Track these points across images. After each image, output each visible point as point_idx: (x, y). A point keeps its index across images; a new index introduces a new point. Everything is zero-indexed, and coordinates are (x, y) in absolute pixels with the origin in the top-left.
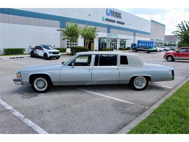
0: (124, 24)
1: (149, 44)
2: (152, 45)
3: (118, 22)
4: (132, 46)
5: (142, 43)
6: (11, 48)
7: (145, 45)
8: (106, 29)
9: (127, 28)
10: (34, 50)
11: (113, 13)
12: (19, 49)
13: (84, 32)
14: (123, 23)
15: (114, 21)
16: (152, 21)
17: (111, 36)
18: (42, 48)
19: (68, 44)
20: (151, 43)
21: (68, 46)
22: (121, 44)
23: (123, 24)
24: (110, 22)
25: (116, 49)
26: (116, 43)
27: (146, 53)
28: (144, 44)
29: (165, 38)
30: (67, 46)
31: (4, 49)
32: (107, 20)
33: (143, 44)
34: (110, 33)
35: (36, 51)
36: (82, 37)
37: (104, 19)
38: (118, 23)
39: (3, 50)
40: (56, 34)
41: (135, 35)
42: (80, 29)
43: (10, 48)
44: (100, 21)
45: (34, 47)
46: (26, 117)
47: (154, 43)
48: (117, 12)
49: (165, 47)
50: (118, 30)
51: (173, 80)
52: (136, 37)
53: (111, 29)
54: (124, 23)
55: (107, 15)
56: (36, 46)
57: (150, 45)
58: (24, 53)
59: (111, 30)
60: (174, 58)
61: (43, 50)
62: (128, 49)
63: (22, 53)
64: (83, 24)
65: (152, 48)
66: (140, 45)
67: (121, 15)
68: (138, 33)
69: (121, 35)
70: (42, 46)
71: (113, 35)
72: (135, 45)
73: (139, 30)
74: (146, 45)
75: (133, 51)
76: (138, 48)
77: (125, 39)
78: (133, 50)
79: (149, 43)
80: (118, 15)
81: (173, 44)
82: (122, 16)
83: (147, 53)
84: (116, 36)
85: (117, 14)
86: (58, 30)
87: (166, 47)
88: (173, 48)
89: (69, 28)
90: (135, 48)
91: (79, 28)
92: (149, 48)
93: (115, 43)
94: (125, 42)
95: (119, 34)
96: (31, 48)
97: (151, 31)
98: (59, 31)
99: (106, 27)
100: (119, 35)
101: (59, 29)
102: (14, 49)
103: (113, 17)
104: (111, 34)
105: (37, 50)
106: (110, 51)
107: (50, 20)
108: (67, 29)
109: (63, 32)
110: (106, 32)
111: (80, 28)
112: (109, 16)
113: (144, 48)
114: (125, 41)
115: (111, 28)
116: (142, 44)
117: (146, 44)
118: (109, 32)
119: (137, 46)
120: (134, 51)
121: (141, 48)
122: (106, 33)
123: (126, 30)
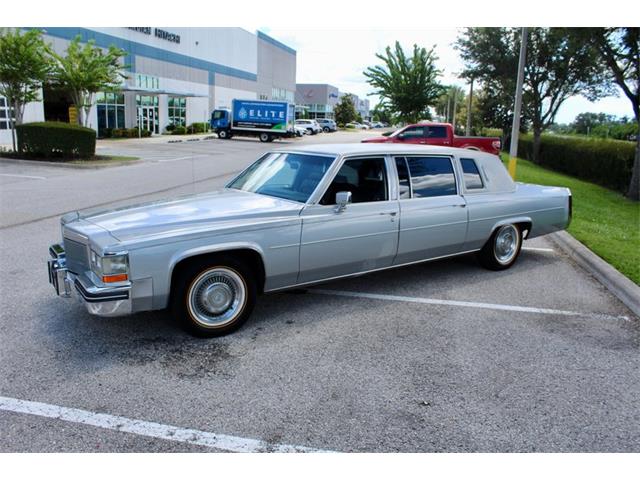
0: (178, 42)
1: (273, 113)
2: (281, 114)
4: (214, 119)
5: (248, 108)
7: (259, 115)
9: (188, 54)
14: (174, 36)
15: (147, 30)
16: (261, 35)
17: (137, 82)
20: (278, 110)
22: (171, 113)
23: (176, 39)
24: (132, 32)
25: (157, 132)
26: (157, 110)
27: (262, 141)
28: (256, 114)
29: (295, 93)
33: (251, 112)
34: (134, 72)
38: (159, 36)
41: (212, 82)
47: (288, 108)
49: (308, 123)
50: (160, 61)
52: (216, 87)
53: (137, 57)
54: (178, 37)
57: (277, 115)
59: (139, 59)
62: (196, 129)
65: (283, 127)
66: (242, 114)
68: (221, 75)
69: (170, 80)
71: (143, 79)
72: (223, 114)
73: (226, 65)
74: (263, 115)
75: (216, 135)
76: (236, 124)
77: (184, 96)
78: (218, 132)
79: (273, 109)
81: (316, 111)
83: (267, 141)
84: (155, 85)
88: (326, 124)
90: (226, 125)
92: (273, 125)
93: (153, 108)
94: (184, 105)
95: (164, 76)
97: (259, 70)
100: (166, 79)
104: (137, 75)
106: (142, 136)
113: (257, 127)
114: (182, 101)
115: (135, 53)
116: (248, 112)
117: (263, 113)
119: (231, 120)
120: (220, 137)
121: (246, 126)
123: (186, 65)
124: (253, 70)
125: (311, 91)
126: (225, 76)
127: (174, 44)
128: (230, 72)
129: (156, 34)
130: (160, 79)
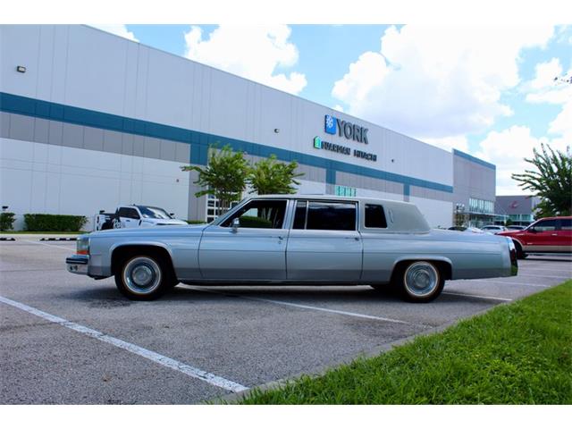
0: (374, 160)
3: (359, 154)
6: (46, 213)
8: (323, 171)
9: (384, 170)
10: (115, 220)
11: (342, 127)
12: (68, 217)
13: (259, 174)
14: (371, 155)
15: (346, 151)
16: (456, 153)
17: (337, 192)
18: (138, 214)
19: (211, 212)
21: (211, 216)
23: (374, 158)
24: (333, 153)
29: (495, 203)
30: (207, 216)
31: (25, 216)
32: (326, 146)
34: (334, 183)
35: (119, 221)
36: (253, 189)
37: (318, 144)
38: (358, 156)
39: (23, 218)
40: (178, 181)
41: (407, 193)
42: (248, 167)
43: (42, 213)
44: (308, 150)
45: (114, 212)
46: (105, 334)
48: (356, 124)
50: (359, 176)
51: (516, 275)
52: (410, 197)
53: (337, 172)
54: (375, 156)
55: (326, 131)
56: (121, 208)
58: (81, 230)
59: (338, 174)
60: (524, 248)
61: (139, 218)
63: (76, 230)
64: (256, 154)
67: (367, 135)
68: (416, 187)
69: (365, 190)
70: (138, 207)
71: (342, 191)
73: (421, 178)
80: (358, 133)
81: (521, 219)
82: (369, 135)
84: (353, 193)
85: (356, 131)
86: (185, 169)
87: (501, 227)
89: (218, 163)
91: (244, 164)
95: (360, 187)
96: (106, 214)
97: (455, 182)
98: (188, 172)
99: (323, 167)
100: (363, 190)
101: (188, 165)
102: (54, 216)
103: (343, 138)
104: (336, 187)
105: (121, 218)
107: (163, 141)
108: (211, 164)
109: (198, 173)
110: (322, 182)
111: (248, 164)
112: (332, 134)
115: (336, 169)
118: (331, 180)
122: (324, 184)
123: (382, 178)
124: (449, 182)
125: (515, 202)
126: (421, 188)
127: (372, 162)
128: (425, 184)
129: (355, 155)
130: (358, 190)
